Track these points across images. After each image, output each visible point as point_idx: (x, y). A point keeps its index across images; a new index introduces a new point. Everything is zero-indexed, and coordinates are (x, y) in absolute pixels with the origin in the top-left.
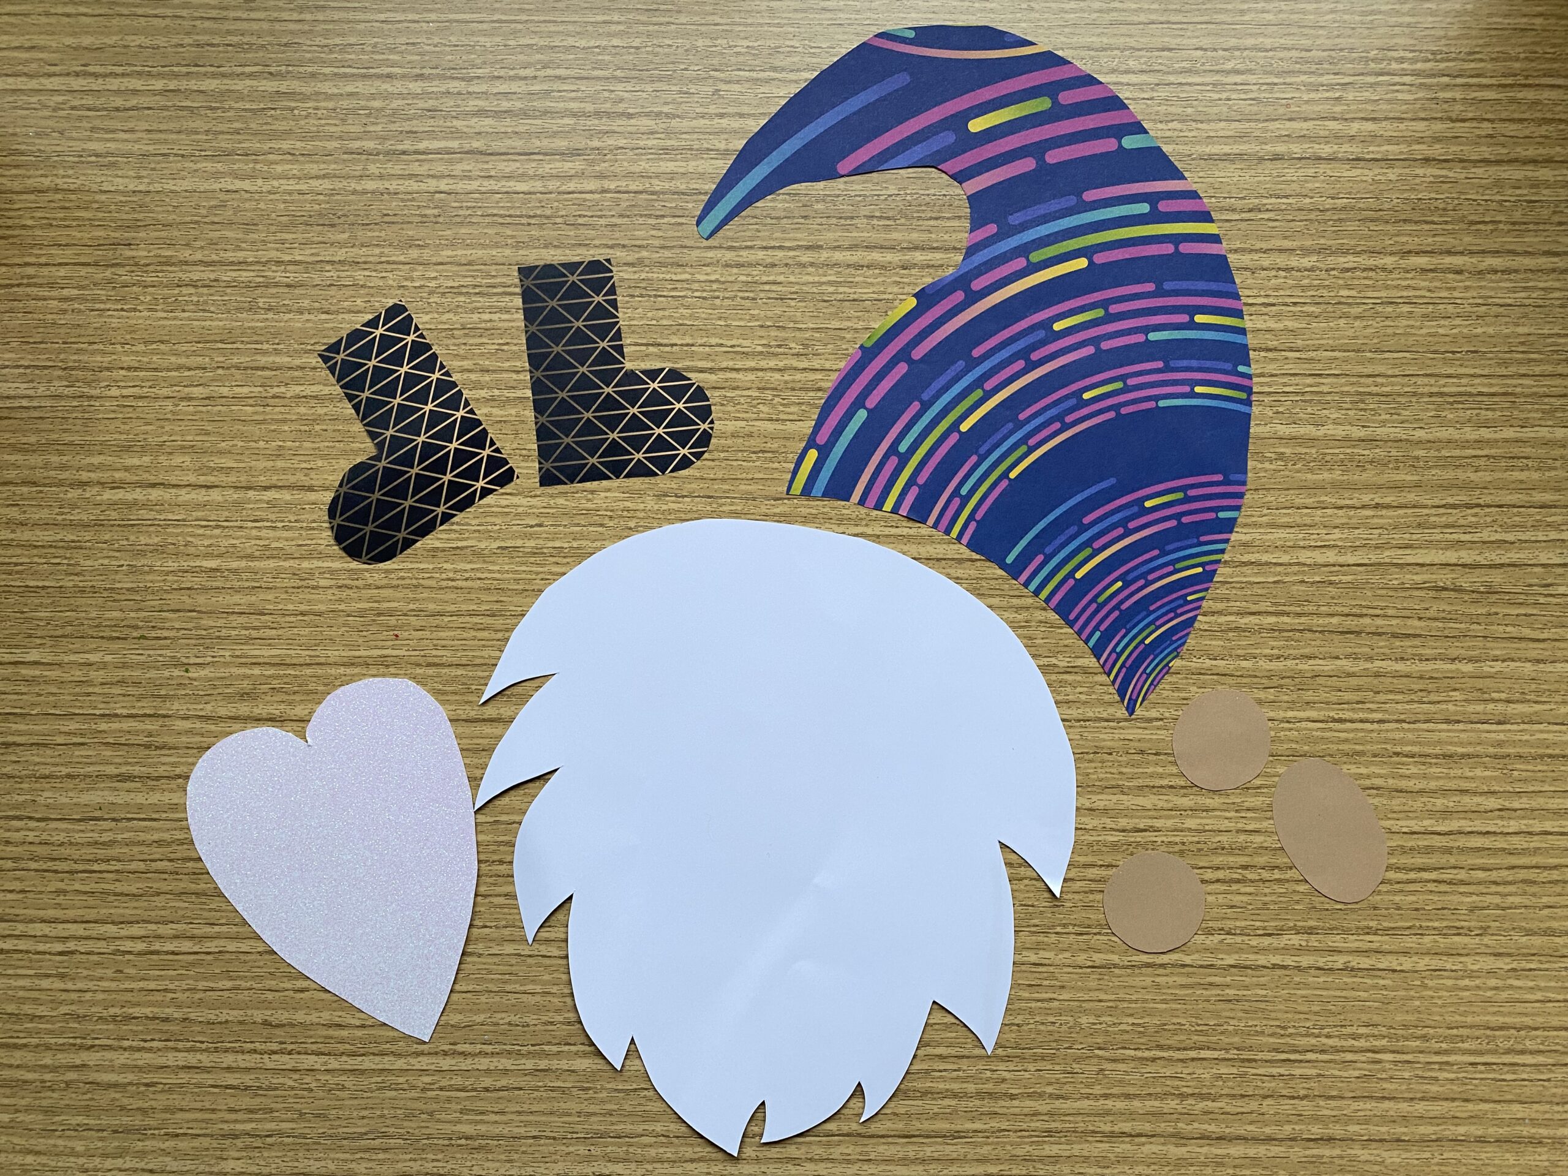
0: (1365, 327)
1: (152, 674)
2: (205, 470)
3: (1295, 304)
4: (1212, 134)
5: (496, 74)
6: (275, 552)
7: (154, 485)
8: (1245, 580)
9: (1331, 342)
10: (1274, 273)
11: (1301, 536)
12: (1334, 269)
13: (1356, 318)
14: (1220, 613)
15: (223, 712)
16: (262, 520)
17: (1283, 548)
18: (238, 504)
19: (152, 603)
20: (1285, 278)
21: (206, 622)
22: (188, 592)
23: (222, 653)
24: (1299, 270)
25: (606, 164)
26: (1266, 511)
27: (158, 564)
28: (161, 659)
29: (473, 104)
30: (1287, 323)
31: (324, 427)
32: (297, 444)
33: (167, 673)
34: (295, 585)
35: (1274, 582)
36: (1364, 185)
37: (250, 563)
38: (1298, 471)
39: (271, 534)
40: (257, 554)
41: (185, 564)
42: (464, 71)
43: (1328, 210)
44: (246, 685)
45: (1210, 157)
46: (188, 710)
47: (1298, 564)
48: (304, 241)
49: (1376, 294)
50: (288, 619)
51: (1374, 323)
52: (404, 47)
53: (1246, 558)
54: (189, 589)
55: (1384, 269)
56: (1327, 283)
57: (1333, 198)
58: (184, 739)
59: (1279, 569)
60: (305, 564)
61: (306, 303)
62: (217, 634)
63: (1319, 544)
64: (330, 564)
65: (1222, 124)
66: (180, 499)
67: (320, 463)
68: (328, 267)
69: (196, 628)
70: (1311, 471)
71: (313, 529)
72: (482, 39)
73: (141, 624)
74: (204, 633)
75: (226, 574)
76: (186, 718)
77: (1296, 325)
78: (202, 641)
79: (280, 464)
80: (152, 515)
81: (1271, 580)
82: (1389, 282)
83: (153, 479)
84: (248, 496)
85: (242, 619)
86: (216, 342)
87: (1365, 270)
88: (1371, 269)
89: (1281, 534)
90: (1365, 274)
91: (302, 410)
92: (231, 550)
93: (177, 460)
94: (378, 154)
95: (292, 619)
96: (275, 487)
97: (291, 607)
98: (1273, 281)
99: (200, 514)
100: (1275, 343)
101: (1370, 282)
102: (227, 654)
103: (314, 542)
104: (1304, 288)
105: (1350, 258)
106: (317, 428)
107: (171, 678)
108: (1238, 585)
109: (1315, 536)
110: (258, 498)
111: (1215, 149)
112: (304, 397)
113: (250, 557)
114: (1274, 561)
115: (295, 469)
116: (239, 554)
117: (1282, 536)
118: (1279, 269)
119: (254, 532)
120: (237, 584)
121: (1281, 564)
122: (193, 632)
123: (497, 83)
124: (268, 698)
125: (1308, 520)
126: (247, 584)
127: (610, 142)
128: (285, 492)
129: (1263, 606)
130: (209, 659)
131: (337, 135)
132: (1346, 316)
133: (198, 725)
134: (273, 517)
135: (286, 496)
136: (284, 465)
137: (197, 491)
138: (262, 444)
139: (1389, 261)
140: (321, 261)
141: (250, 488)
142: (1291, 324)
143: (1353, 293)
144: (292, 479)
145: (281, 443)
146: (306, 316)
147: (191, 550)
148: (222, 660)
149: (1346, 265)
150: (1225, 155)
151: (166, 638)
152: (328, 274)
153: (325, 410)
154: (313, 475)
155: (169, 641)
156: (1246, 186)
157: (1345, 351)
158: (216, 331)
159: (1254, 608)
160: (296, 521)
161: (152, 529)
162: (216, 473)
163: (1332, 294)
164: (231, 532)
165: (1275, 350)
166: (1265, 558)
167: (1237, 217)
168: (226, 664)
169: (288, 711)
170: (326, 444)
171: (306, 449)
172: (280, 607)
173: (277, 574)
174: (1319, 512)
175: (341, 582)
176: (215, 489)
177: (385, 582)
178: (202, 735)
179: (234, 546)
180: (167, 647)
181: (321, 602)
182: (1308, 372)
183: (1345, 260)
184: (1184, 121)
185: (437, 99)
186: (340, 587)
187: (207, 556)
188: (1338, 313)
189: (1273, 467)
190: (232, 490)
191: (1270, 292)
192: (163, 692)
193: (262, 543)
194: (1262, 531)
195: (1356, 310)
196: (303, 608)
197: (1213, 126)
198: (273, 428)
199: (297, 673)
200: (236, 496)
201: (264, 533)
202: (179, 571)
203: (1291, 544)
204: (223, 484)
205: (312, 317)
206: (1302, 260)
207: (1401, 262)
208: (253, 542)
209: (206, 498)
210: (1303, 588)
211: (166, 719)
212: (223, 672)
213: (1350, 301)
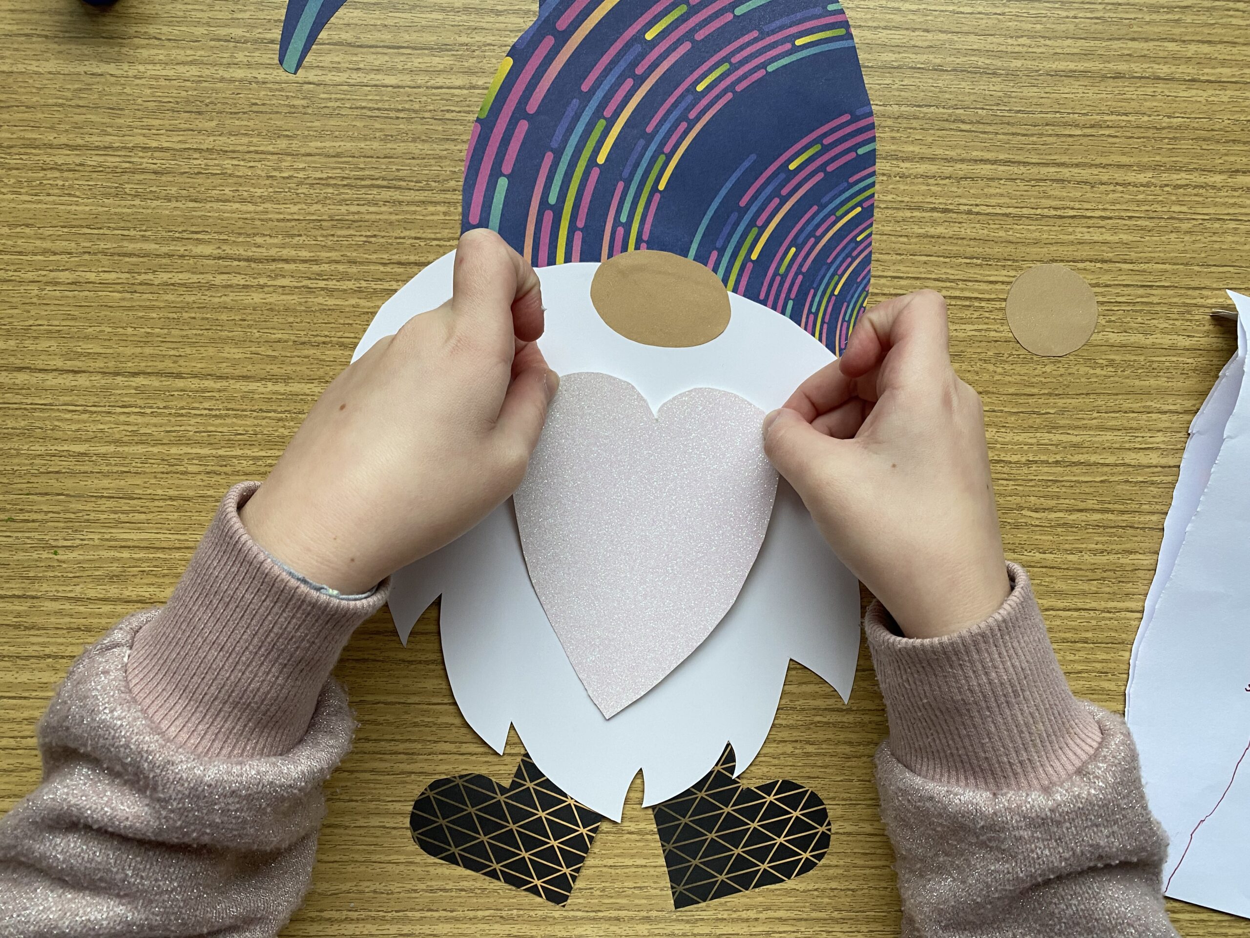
0: (1194, 242)
1: (21, 556)
2: (72, 355)
3: (1130, 218)
4: (1059, 51)
6: (144, 438)
7: (20, 369)
8: (1074, 479)
9: (1162, 255)
10: (1112, 187)
11: (1127, 438)
12: (1167, 185)
13: (1188, 232)
14: (1050, 510)
15: (92, 594)
16: (130, 406)
17: (1112, 450)
18: (105, 389)
19: (19, 486)
20: (1122, 192)
21: (75, 506)
22: (57, 475)
23: (91, 536)
24: (1135, 186)
25: (475, 61)
26: (1095, 415)
27: (26, 447)
28: (29, 541)
30: (1122, 236)
31: (193, 315)
32: (166, 331)
33: (35, 556)
34: (164, 470)
35: (1102, 482)
36: (1198, 105)
37: (119, 449)
38: (1128, 378)
39: (140, 420)
40: (126, 439)
41: (52, 448)
43: (1164, 128)
44: (115, 568)
45: (1055, 74)
46: (58, 591)
47: (1123, 465)
48: (171, 128)
49: (1205, 211)
50: (157, 503)
51: (1202, 237)
53: (1076, 459)
54: (57, 472)
55: (1213, 187)
56: (1160, 198)
57: (1169, 117)
58: (53, 620)
59: (1105, 469)
60: (174, 450)
61: (173, 191)
62: (86, 517)
63: (1143, 446)
64: (198, 451)
65: (1069, 42)
66: (48, 383)
67: (188, 350)
68: (196, 155)
69: (66, 511)
70: (1139, 377)
71: (182, 415)
73: (8, 506)
74: (72, 516)
75: (94, 458)
76: (55, 599)
77: (1131, 238)
78: (71, 524)
79: (148, 350)
80: (18, 399)
81: (1098, 479)
82: (1217, 200)
83: (18, 363)
84: (116, 382)
85: (110, 503)
86: (82, 226)
87: (1195, 187)
88: (1202, 187)
89: (1109, 436)
90: (1195, 191)
91: (170, 297)
92: (99, 435)
93: (43, 344)
94: (245, 42)
95: (161, 503)
96: (144, 373)
97: (160, 492)
98: (1111, 196)
99: (67, 399)
100: (1110, 255)
101: (1200, 199)
102: (96, 537)
103: (182, 428)
104: (1139, 203)
105: (1183, 175)
106: (186, 315)
107: (40, 560)
108: (1068, 484)
109: (1140, 439)
110: (126, 384)
111: (1062, 65)
112: (173, 284)
113: (118, 442)
114: (1101, 461)
115: (164, 356)
116: (107, 439)
117: (1110, 438)
118: (1117, 184)
119: (123, 418)
120: (106, 469)
121: (1108, 465)
122: (61, 515)
124: (137, 580)
125: (1134, 424)
126: (115, 469)
127: (478, 38)
128: (153, 378)
129: (1091, 504)
130: (78, 542)
131: (204, 21)
132: (1177, 230)
133: (67, 606)
134: (140, 402)
135: (155, 382)
136: (152, 352)
137: (65, 376)
138: (130, 330)
139: (1218, 179)
140: (189, 149)
141: (117, 374)
142: (1125, 237)
143: (1184, 209)
144: (160, 366)
145: (149, 330)
146: (174, 204)
147: (58, 434)
148: (91, 543)
149: (1179, 182)
150: (1071, 71)
151: (33, 521)
152: (195, 162)
153: (193, 298)
154: (181, 362)
155: (37, 524)
156: (1088, 103)
157: (1175, 264)
158: (82, 216)
159: (1082, 505)
160: (165, 408)
161: (18, 412)
162: (83, 359)
163: (1165, 209)
164: (99, 418)
165: (1111, 261)
166: (1093, 458)
167: (1079, 132)
168: (96, 547)
169: (157, 593)
170: (194, 332)
171: (174, 336)
172: (149, 491)
173: (146, 458)
174: (1144, 416)
175: (209, 468)
176: (84, 374)
177: (253, 468)
178: (71, 616)
179: (102, 431)
180: (35, 530)
181: (190, 487)
182: (1139, 284)
183: (1179, 177)
184: (1033, 37)
186: (208, 473)
187: (77, 440)
188: (1170, 229)
189: (1104, 373)
190: (99, 376)
191: (1107, 206)
192: (31, 574)
193: (130, 428)
194: (1092, 433)
195: (1185, 226)
196: (171, 493)
197: (1059, 42)
198: (141, 314)
199: (167, 556)
200: (103, 382)
201: (132, 419)
202: (47, 455)
203: (1117, 446)
204: (91, 369)
205: (179, 204)
206: (1139, 176)
207: (1230, 180)
208: (122, 428)
209: (73, 383)
210: (1127, 487)
211: (35, 601)
212: (91, 555)
213: (1182, 216)
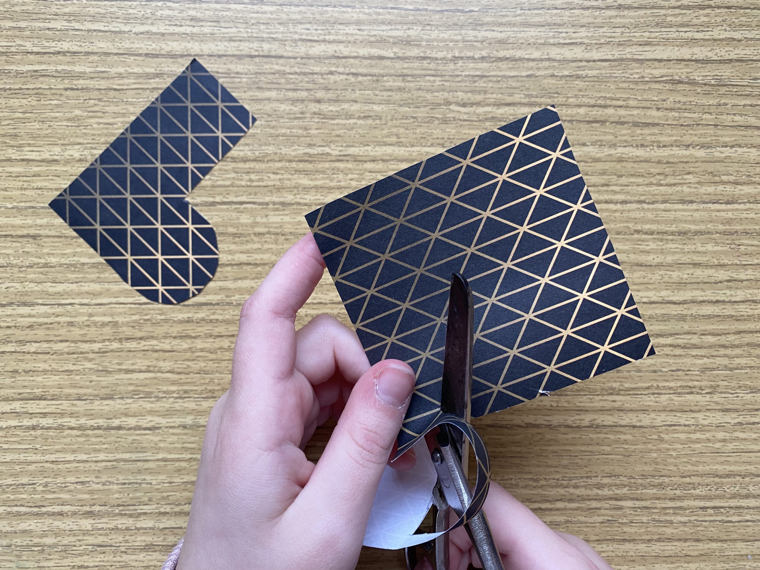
5: (162, 510)
29: (141, 540)
42: (132, 508)
52: (72, 487)
72: (148, 478)
123: (164, 519)
185: (106, 535)
